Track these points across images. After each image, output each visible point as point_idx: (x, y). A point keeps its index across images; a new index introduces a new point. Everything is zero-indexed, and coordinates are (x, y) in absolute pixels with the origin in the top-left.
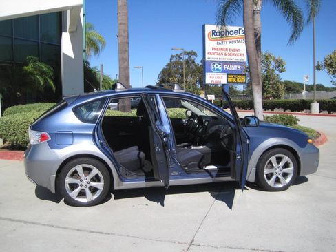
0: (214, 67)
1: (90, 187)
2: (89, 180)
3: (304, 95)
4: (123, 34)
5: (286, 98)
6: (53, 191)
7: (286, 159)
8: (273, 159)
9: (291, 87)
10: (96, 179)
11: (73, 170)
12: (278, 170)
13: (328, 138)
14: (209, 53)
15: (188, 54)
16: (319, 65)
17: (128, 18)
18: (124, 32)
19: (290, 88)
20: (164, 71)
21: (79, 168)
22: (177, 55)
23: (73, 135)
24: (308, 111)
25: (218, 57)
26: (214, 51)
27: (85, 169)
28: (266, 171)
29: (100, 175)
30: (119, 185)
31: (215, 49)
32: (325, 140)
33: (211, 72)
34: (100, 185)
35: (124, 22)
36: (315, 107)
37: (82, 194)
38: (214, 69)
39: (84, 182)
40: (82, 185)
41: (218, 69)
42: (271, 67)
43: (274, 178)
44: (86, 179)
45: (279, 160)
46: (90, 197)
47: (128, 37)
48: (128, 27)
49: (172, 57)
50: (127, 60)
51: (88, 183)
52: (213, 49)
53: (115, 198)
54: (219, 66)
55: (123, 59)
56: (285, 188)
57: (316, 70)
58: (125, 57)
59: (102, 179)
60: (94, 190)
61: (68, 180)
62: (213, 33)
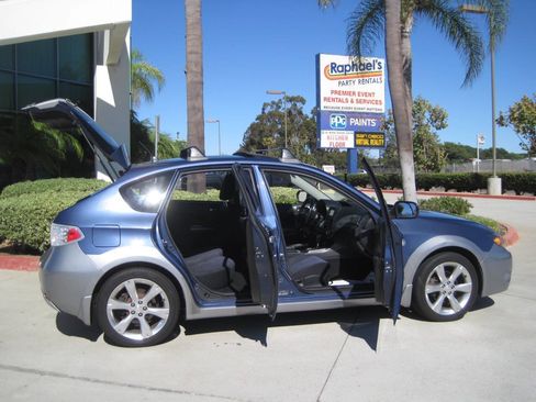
0: (334, 121)
1: (147, 315)
2: (145, 304)
3: (476, 165)
4: (195, 69)
5: (447, 170)
6: (87, 321)
7: (460, 269)
8: (440, 270)
9: (456, 154)
10: (157, 302)
11: (119, 288)
12: (447, 287)
13: (519, 234)
14: (325, 99)
15: (291, 101)
16: (502, 118)
17: (202, 44)
18: (196, 65)
19: (454, 154)
20: (253, 128)
21: (130, 285)
22: (273, 103)
23: (120, 231)
24: (484, 191)
25: (340, 105)
26: (334, 96)
27: (139, 286)
28: (429, 289)
29: (164, 296)
30: (194, 312)
31: (336, 92)
32: (515, 237)
33: (329, 128)
34: (164, 313)
35: (195, 49)
36: (496, 184)
37: (134, 326)
38: (334, 125)
39: (138, 306)
40: (133, 313)
41: (340, 125)
42: (425, 122)
43: (441, 299)
44: (140, 303)
45: (449, 271)
46: (148, 332)
47: (202, 75)
48: (202, 57)
49: (265, 105)
50: (201, 110)
51: (145, 309)
52: (332, 92)
53: (187, 333)
54: (341, 120)
55: (194, 108)
56: (459, 316)
57: (497, 126)
58: (197, 105)
59: (167, 302)
60: (153, 320)
61: (112, 304)
62: (333, 68)
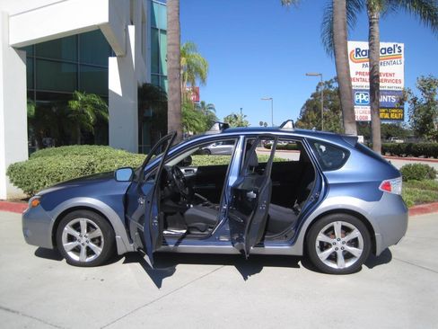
0: (358, 98)
25: (364, 84)
26: (358, 76)
31: (360, 73)
38: (358, 101)
41: (363, 101)
49: (320, 84)
52: (357, 73)
54: (365, 97)
62: (357, 53)
